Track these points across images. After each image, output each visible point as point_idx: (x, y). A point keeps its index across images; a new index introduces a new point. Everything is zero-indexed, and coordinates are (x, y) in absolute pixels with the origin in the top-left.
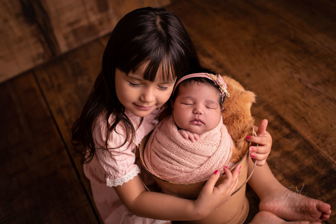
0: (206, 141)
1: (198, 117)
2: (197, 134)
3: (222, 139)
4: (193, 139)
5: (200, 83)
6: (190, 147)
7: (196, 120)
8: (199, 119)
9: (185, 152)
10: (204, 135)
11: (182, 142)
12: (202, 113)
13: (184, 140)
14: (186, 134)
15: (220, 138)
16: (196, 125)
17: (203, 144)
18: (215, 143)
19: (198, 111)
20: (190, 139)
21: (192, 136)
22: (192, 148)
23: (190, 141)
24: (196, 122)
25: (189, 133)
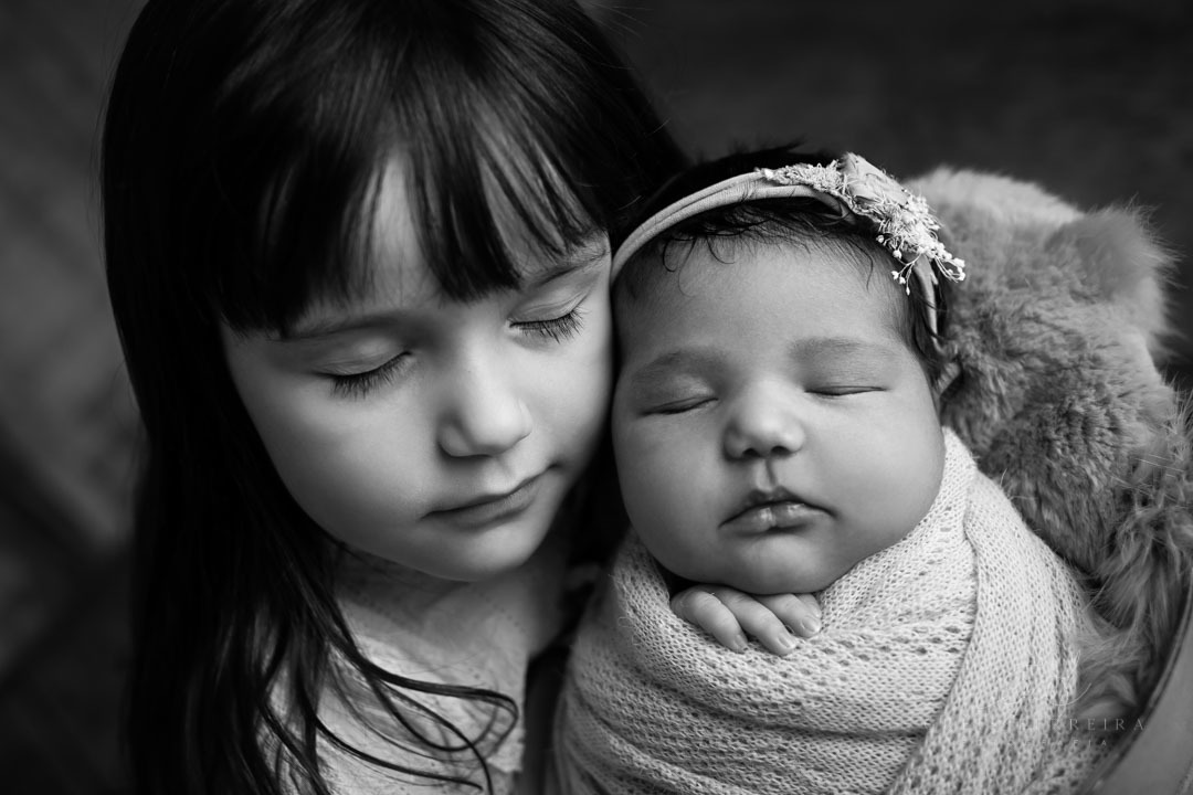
0: (866, 631)
1: (771, 476)
2: (797, 594)
3: (984, 585)
4: (776, 631)
5: (728, 243)
6: (759, 693)
7: (758, 501)
8: (783, 489)
9: (745, 735)
10: (848, 591)
11: (702, 670)
12: (791, 438)
13: (711, 652)
14: (721, 611)
15: (971, 583)
16: (776, 530)
17: (845, 653)
18: (937, 628)
19: (753, 438)
20: (752, 637)
21: (761, 616)
22: (777, 697)
23: (752, 654)
24: (766, 516)
25: (736, 601)
